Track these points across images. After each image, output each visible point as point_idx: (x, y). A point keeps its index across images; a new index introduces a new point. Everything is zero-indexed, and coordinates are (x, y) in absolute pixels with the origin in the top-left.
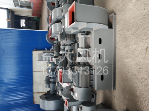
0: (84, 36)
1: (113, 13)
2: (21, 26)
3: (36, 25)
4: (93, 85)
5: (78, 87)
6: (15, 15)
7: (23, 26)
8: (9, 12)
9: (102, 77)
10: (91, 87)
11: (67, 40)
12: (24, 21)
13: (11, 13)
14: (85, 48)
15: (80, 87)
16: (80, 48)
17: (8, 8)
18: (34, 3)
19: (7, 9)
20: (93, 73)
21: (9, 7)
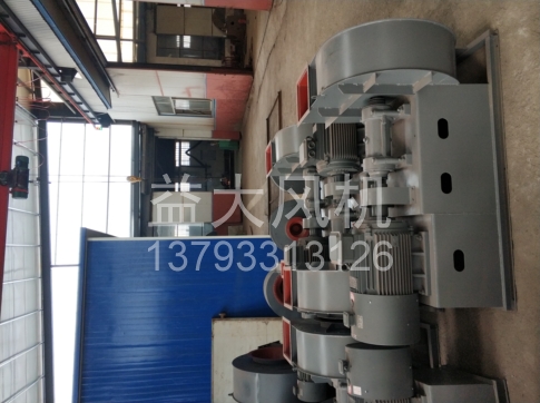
0: (383, 114)
1: (487, 33)
2: (177, 165)
3: (226, 161)
4: (423, 289)
5: (365, 293)
6: (157, 137)
7: (182, 164)
8: (141, 133)
9: (459, 260)
10: (416, 295)
11: (329, 161)
12: (186, 146)
13: (145, 136)
14: (389, 155)
15: (375, 294)
16: (370, 156)
17: (138, 120)
18: (221, 103)
19: (135, 123)
20: (420, 242)
21: (139, 118)
